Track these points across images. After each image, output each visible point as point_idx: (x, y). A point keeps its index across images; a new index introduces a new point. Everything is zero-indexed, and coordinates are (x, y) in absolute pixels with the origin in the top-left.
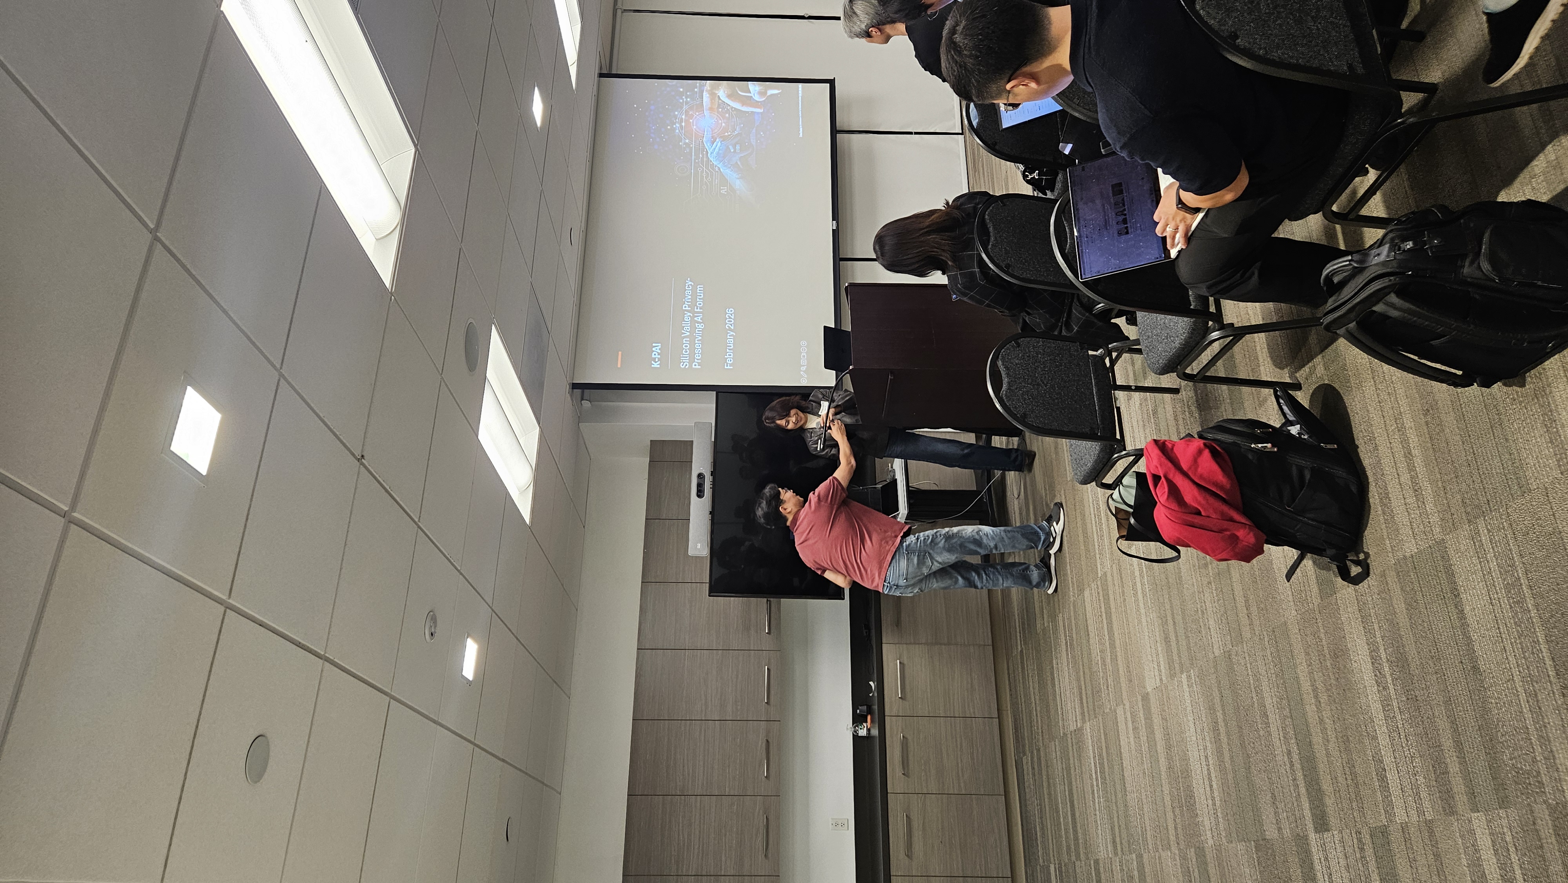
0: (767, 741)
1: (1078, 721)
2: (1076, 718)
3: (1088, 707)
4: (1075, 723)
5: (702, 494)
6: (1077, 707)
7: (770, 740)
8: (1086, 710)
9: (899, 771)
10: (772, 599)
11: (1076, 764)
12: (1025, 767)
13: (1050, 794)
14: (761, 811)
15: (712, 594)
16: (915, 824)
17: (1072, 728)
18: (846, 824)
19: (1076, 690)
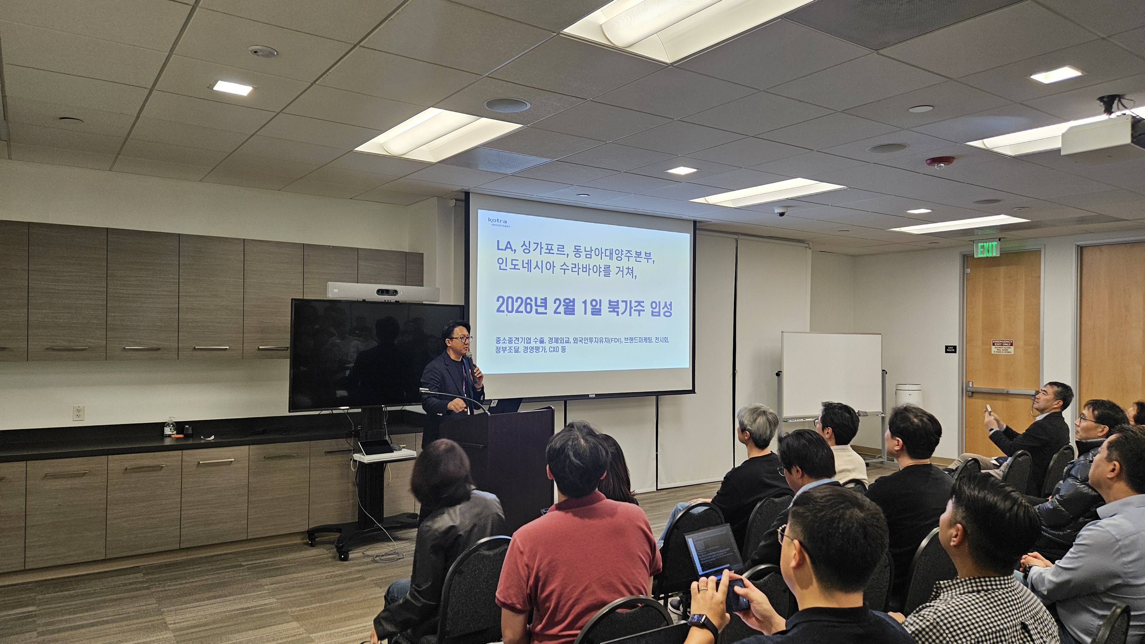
0: (159, 349)
1: (175, 625)
2: (178, 623)
3: (188, 634)
4: (173, 622)
5: (380, 293)
6: (188, 623)
7: (159, 352)
8: (185, 632)
9: (128, 464)
10: (289, 351)
11: (133, 626)
12: (131, 576)
13: (105, 601)
14: (90, 344)
15: (294, 301)
16: (77, 482)
17: (169, 619)
18: (79, 419)
19: (204, 620)
